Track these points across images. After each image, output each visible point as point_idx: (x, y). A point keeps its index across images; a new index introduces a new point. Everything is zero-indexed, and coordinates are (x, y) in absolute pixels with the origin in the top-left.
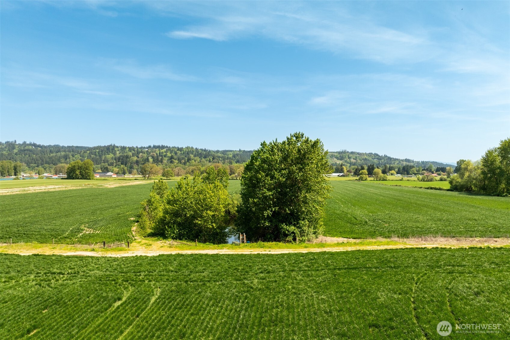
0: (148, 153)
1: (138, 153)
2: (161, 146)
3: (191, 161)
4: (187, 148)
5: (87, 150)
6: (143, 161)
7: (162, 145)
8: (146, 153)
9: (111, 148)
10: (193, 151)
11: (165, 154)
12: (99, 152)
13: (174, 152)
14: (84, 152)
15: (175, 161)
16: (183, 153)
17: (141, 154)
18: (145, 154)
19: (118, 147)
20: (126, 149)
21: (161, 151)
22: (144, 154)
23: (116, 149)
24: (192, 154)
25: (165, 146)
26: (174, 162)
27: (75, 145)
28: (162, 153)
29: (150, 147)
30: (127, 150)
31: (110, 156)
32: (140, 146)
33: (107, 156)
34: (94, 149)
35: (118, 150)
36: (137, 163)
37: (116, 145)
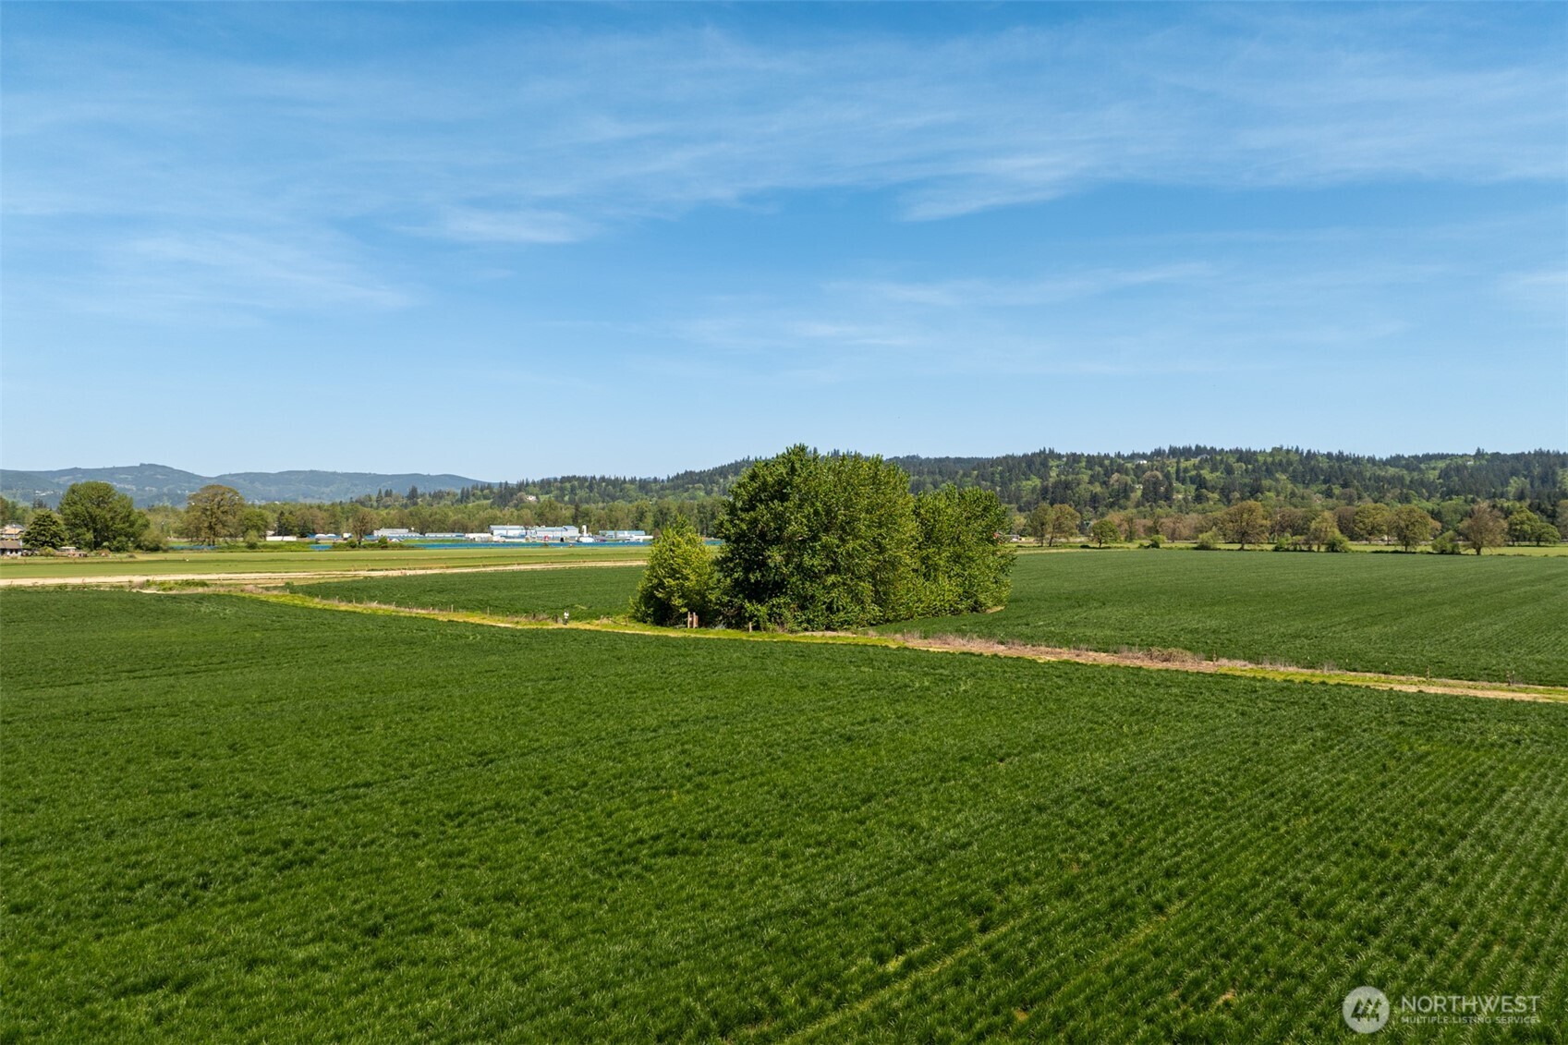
0: (1139, 473)
1: (1108, 473)
2: (1194, 448)
3: (1262, 493)
4: (1277, 451)
5: (974, 469)
6: (1111, 496)
7: (1197, 447)
8: (1132, 472)
9: (1038, 461)
10: (1290, 463)
11: (1194, 473)
12: (1001, 473)
13: (1223, 466)
14: (965, 475)
15: (1210, 495)
16: (1254, 471)
17: (1116, 476)
18: (1127, 474)
19: (1059, 457)
20: (1079, 462)
21: (1183, 464)
22: (1124, 476)
23: (1052, 463)
24: (1284, 471)
25: (1205, 448)
26: (1208, 499)
27: (952, 456)
28: (1186, 470)
29: (1158, 453)
30: (1083, 464)
31: (1030, 482)
32: (1130, 453)
33: (1024, 483)
34: (992, 466)
35: (1057, 466)
36: (1095, 502)
37: (1057, 451)
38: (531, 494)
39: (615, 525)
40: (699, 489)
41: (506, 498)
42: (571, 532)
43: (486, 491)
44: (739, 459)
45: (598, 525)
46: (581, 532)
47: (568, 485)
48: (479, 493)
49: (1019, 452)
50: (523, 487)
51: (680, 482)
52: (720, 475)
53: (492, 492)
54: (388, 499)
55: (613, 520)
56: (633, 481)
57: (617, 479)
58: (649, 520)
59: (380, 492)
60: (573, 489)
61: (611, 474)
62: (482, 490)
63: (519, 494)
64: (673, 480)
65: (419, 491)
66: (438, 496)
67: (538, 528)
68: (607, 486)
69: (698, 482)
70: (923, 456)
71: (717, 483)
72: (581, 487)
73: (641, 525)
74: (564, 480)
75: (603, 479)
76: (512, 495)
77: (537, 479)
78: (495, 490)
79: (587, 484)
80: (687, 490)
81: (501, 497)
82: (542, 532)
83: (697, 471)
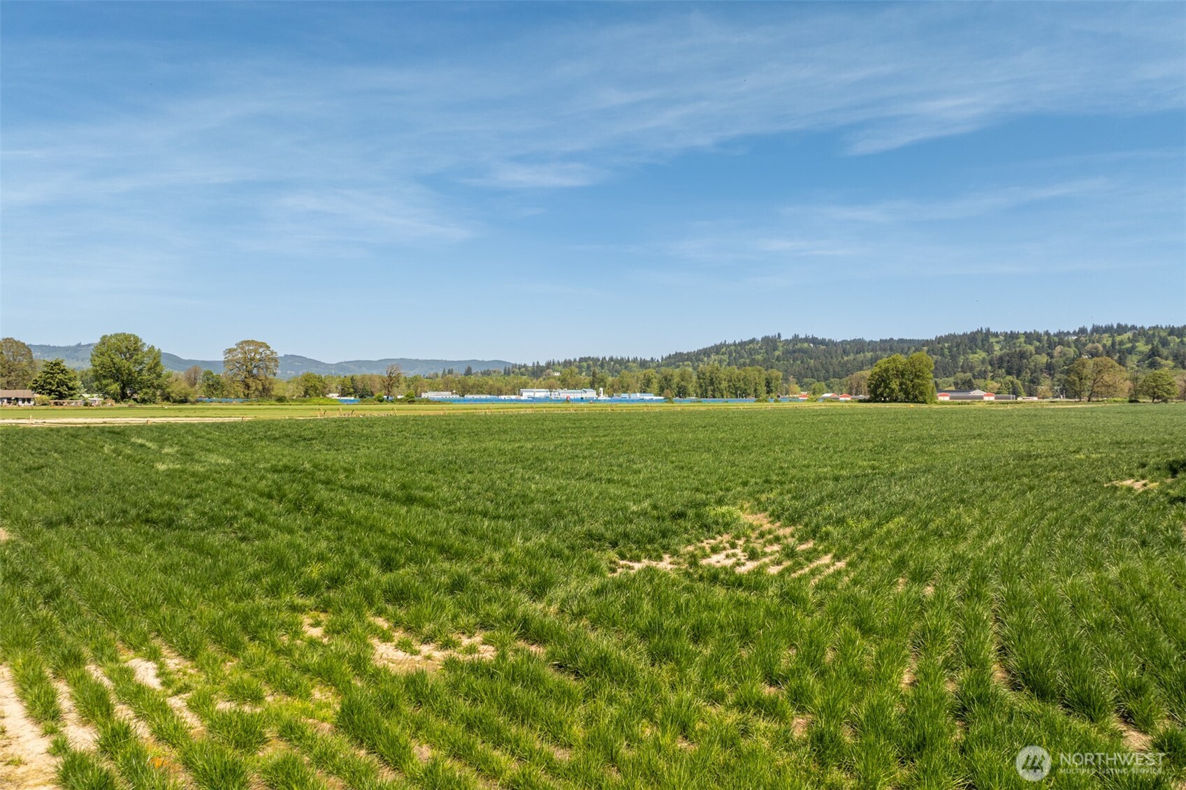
0: (1080, 346)
1: (1052, 345)
2: (1115, 326)
5: (923, 345)
6: (1065, 365)
7: (1119, 325)
8: (1073, 345)
9: (979, 338)
11: (1130, 345)
12: (950, 349)
13: (1157, 339)
14: (917, 350)
15: (1164, 362)
17: (1059, 348)
18: (1069, 347)
19: (996, 335)
20: (1017, 338)
21: (1118, 339)
22: (1066, 348)
23: (992, 340)
25: (1126, 326)
26: (1162, 365)
28: (1121, 343)
29: (1083, 330)
30: (1022, 340)
31: (977, 356)
32: (1056, 332)
33: (971, 356)
34: (939, 343)
35: (998, 342)
36: (1050, 370)
37: (993, 330)
38: (557, 371)
39: (626, 389)
40: (688, 365)
41: (537, 372)
42: (591, 394)
43: (523, 370)
44: (718, 343)
45: (612, 390)
46: (598, 394)
47: (585, 364)
48: (517, 371)
49: (960, 331)
50: (550, 365)
51: (672, 360)
52: (704, 355)
53: (527, 370)
54: (450, 375)
55: (625, 385)
56: (635, 360)
57: (622, 359)
58: (655, 386)
59: (444, 371)
60: (589, 367)
61: (618, 355)
62: (519, 369)
63: (547, 371)
64: (666, 359)
65: (473, 371)
66: (487, 373)
67: (560, 391)
68: (615, 364)
69: (687, 360)
70: (867, 339)
71: (702, 361)
72: (595, 365)
73: (649, 390)
74: (582, 360)
75: (611, 359)
76: (542, 372)
77: (562, 360)
78: (529, 369)
79: (599, 363)
80: (678, 367)
81: (533, 374)
82: (564, 394)
83: (685, 352)
